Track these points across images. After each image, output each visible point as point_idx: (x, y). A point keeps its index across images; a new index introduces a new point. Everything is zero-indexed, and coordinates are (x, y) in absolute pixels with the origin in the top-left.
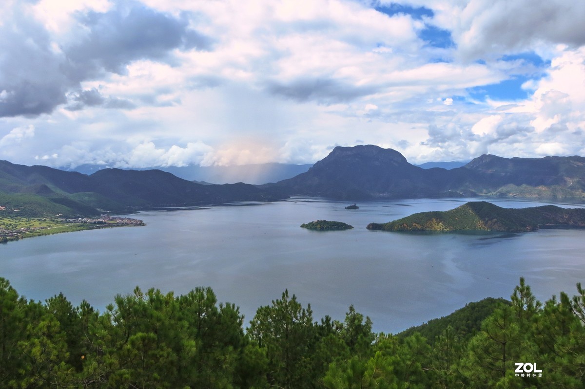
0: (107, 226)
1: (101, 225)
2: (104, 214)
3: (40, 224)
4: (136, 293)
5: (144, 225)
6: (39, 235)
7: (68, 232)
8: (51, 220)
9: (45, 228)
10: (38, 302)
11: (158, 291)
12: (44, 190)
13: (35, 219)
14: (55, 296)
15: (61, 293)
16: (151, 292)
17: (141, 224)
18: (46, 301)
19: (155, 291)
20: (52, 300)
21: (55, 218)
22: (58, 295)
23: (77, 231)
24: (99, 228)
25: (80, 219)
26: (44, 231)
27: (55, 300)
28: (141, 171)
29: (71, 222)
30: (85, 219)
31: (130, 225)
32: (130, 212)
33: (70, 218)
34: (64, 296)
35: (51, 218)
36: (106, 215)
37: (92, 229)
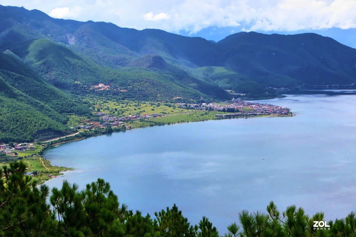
0: (240, 115)
1: (232, 113)
2: (236, 98)
3: (153, 110)
4: (269, 212)
5: (292, 116)
6: (151, 126)
7: (188, 122)
8: (167, 105)
9: (160, 116)
10: (146, 215)
11: (301, 212)
12: (158, 63)
13: (146, 103)
14: (168, 208)
15: (175, 205)
16: (291, 211)
17: (287, 113)
18: (156, 214)
19: (297, 210)
20: (163, 214)
21: (172, 102)
22: (171, 208)
23: (201, 121)
24: (229, 117)
25: (204, 104)
26: (157, 119)
27: (167, 214)
28: (289, 36)
29: (192, 108)
30: (211, 105)
31: (272, 115)
32: (273, 95)
33: (190, 102)
34: (179, 210)
35: (167, 102)
36: (239, 99)
37: (220, 119)
